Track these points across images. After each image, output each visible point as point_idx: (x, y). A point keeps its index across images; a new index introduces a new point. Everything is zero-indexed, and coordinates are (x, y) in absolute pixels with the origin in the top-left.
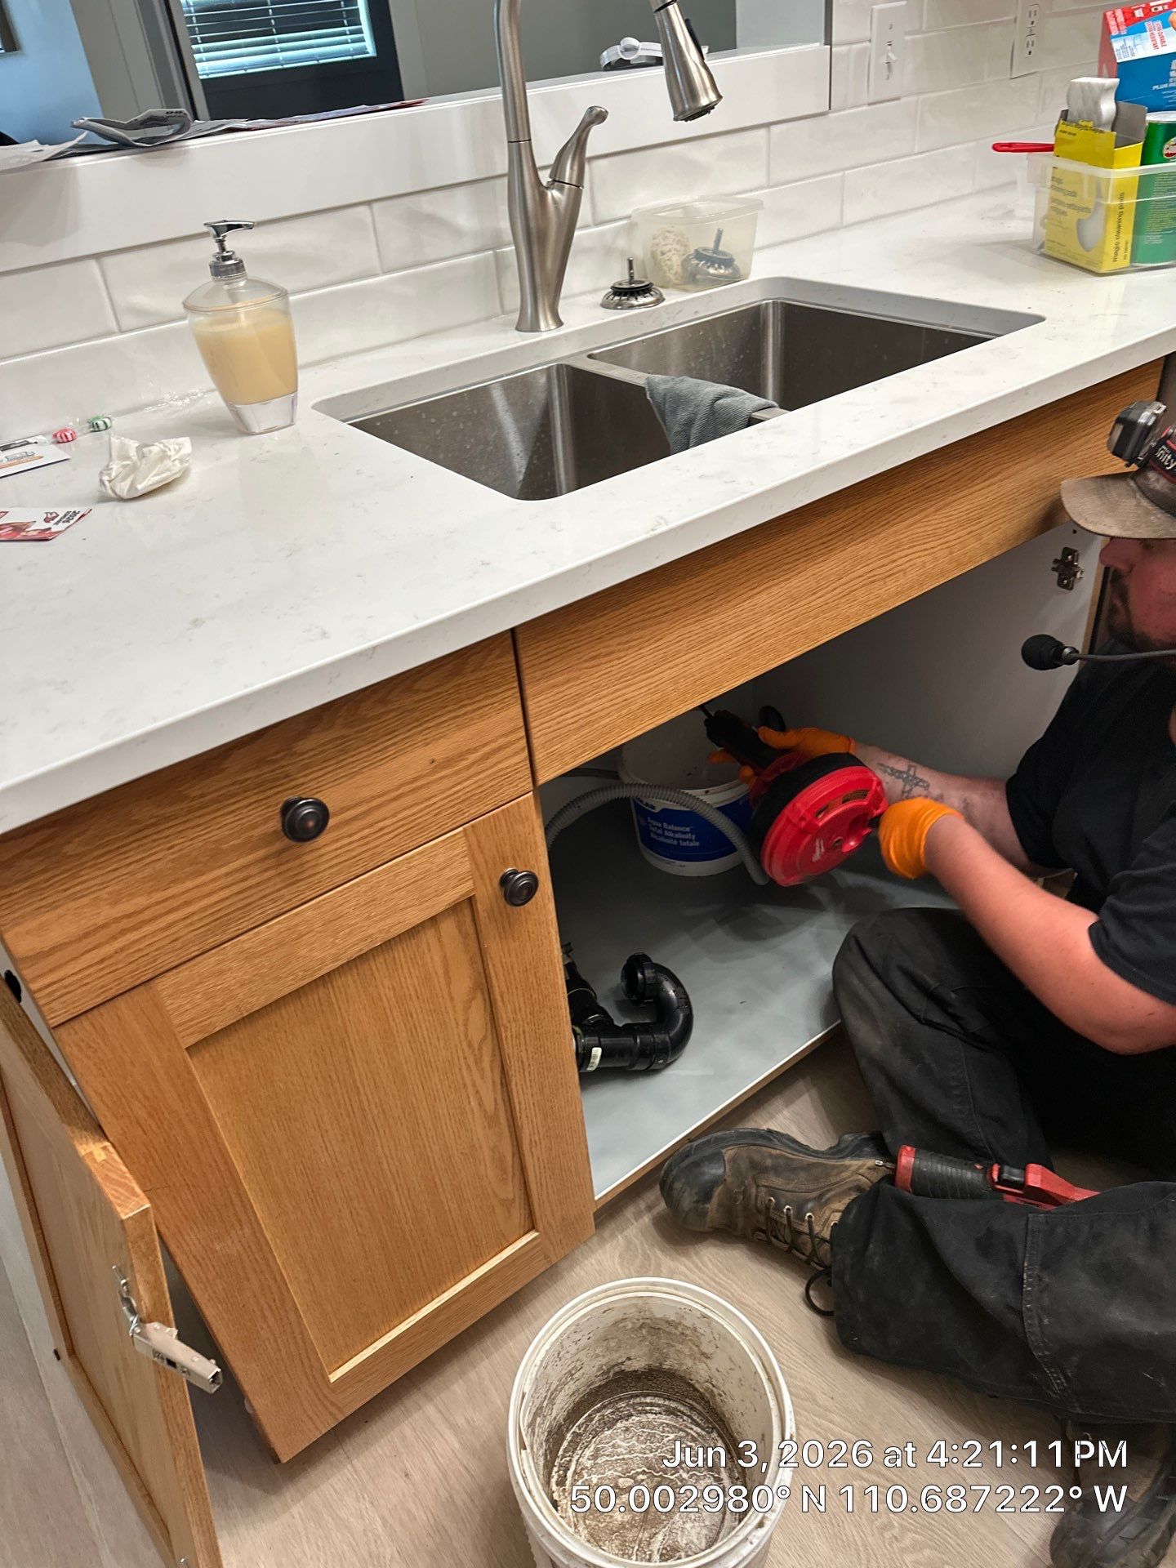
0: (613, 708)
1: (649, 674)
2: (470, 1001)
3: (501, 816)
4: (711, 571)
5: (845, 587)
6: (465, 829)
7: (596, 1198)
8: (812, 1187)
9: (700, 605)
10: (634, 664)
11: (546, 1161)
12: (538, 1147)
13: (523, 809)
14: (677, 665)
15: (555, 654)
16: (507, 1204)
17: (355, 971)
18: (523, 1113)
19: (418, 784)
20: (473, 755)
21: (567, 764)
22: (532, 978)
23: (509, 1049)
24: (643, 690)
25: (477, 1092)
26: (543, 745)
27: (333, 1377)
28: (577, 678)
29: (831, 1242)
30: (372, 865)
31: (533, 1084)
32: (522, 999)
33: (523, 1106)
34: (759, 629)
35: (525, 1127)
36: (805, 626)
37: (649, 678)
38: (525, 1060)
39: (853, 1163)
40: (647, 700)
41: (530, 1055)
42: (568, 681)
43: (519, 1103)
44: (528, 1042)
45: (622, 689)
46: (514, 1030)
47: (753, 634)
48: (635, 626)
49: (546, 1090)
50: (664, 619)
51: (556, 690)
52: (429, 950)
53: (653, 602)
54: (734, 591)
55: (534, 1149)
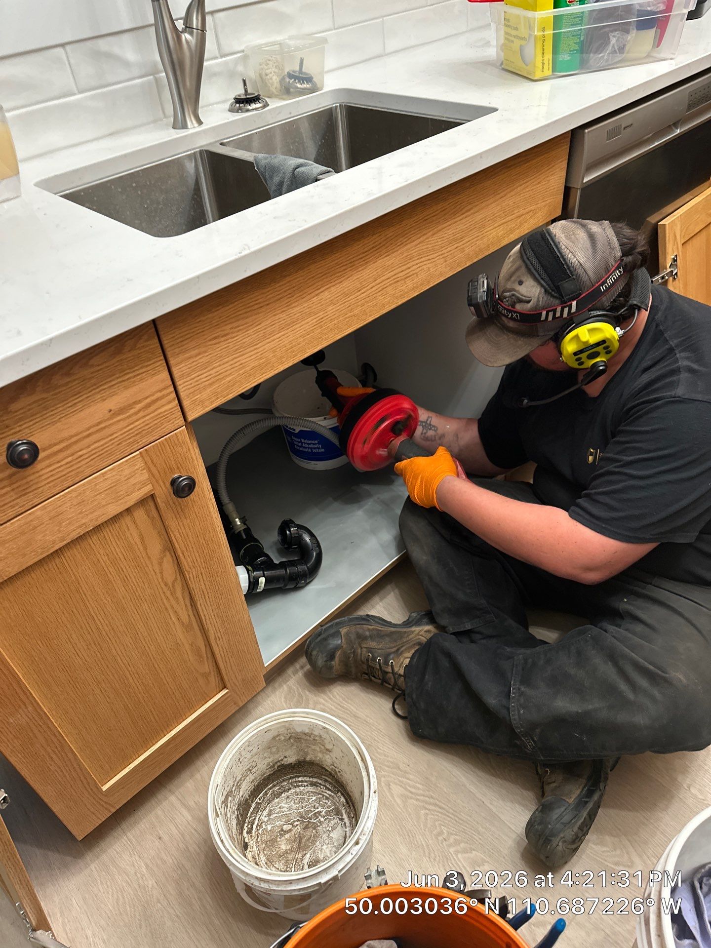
0: (232, 370)
1: (255, 347)
2: (162, 558)
3: (165, 442)
4: (288, 279)
5: (379, 286)
6: (140, 453)
7: (265, 666)
8: (392, 645)
9: (283, 301)
10: (244, 341)
11: (227, 648)
12: (221, 640)
13: (180, 437)
14: (273, 340)
15: (187, 337)
16: (206, 676)
17: (78, 547)
18: (208, 622)
19: (102, 426)
20: (140, 405)
21: (207, 407)
22: (202, 541)
23: (192, 585)
24: (252, 357)
25: (175, 612)
26: (188, 396)
27: (105, 788)
28: (205, 352)
29: (404, 676)
30: (78, 479)
31: (212, 604)
32: (197, 554)
33: (207, 617)
34: (327, 314)
35: (210, 629)
36: (356, 312)
37: (255, 349)
38: (205, 590)
39: (416, 629)
40: (256, 363)
41: (208, 587)
42: (199, 354)
43: (204, 616)
44: (205, 579)
45: (238, 357)
46: (194, 573)
47: (322, 318)
48: (242, 316)
49: (222, 607)
50: (259, 311)
51: (192, 360)
52: (129, 530)
53: (251, 301)
54: (305, 291)
55: (218, 642)
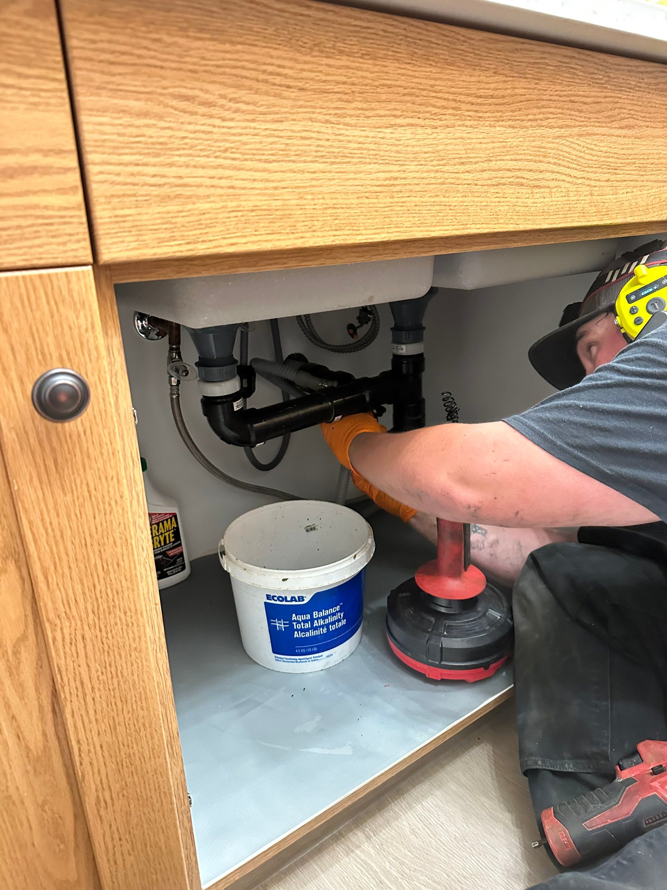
0: (212, 191)
1: (266, 165)
3: (38, 283)
4: (344, 61)
9: (331, 100)
10: (244, 138)
11: (122, 830)
12: (110, 809)
13: (74, 285)
14: (302, 172)
15: (124, 58)
18: (86, 760)
21: (147, 246)
22: (94, 559)
23: (58, 660)
24: (256, 185)
28: (161, 117)
31: (99, 717)
32: (78, 587)
33: (85, 748)
35: (89, 777)
37: (264, 170)
38: (86, 680)
40: (262, 203)
41: (94, 675)
42: (146, 114)
43: (78, 742)
44: (90, 654)
45: (228, 168)
46: (66, 631)
48: (247, 83)
49: (120, 729)
50: (285, 94)
51: (126, 120)
53: (269, 60)
54: (373, 105)
55: (102, 812)
